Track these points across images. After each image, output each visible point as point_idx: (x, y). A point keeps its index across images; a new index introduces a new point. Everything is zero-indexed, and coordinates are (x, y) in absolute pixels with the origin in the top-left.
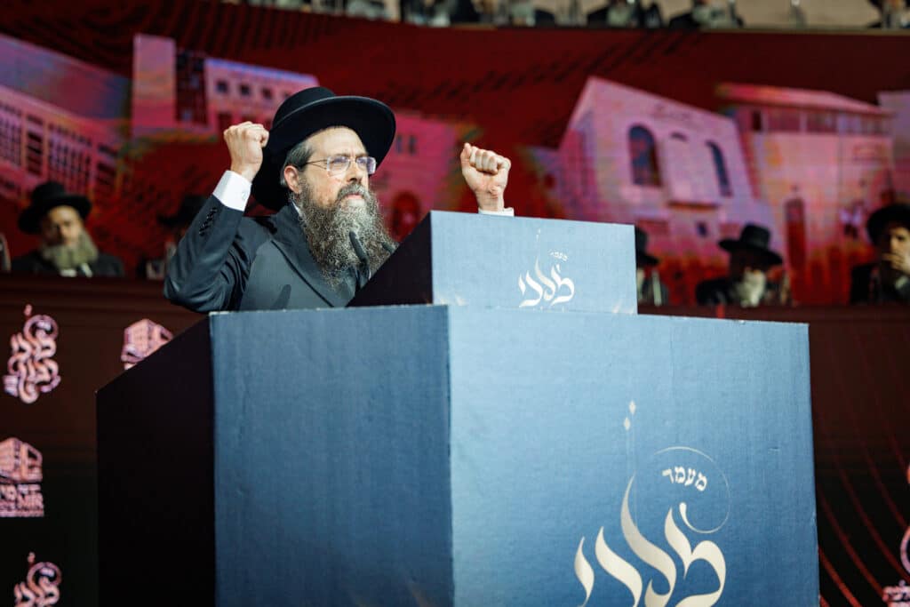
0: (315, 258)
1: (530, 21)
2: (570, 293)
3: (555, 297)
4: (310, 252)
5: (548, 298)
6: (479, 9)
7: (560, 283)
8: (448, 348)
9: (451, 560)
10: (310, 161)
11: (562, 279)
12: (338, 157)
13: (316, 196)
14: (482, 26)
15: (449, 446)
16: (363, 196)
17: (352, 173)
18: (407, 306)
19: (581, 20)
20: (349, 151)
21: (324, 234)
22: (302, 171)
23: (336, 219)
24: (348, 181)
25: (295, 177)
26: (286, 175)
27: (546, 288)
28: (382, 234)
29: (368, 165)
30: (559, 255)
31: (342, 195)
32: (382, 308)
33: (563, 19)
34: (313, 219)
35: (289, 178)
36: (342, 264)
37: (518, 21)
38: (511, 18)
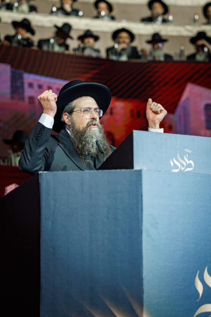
0: (77, 152)
1: (162, 59)
2: (192, 167)
3: (186, 168)
4: (75, 149)
5: (183, 169)
6: (140, 53)
7: (188, 162)
8: (141, 189)
9: (142, 279)
10: (74, 110)
11: (189, 160)
12: (86, 109)
13: (77, 126)
14: (142, 60)
15: (142, 231)
16: (97, 125)
17: (92, 116)
18: (124, 170)
19: (184, 59)
20: (91, 106)
21: (80, 141)
22: (71, 115)
23: (86, 135)
24: (90, 119)
25: (68, 118)
26: (64, 117)
27: (182, 164)
28: (105, 142)
29: (99, 113)
30: (187, 150)
31: (88, 125)
32: (113, 170)
33: (176, 58)
34: (76, 136)
35: (65, 118)
36: (89, 154)
37: (157, 59)
38: (154, 57)
